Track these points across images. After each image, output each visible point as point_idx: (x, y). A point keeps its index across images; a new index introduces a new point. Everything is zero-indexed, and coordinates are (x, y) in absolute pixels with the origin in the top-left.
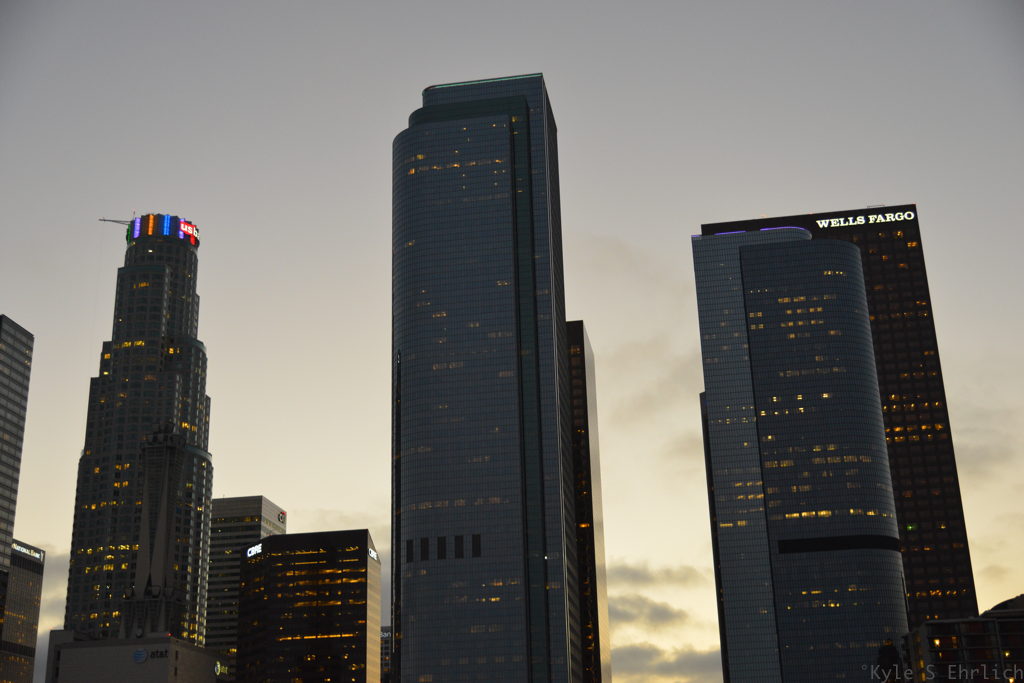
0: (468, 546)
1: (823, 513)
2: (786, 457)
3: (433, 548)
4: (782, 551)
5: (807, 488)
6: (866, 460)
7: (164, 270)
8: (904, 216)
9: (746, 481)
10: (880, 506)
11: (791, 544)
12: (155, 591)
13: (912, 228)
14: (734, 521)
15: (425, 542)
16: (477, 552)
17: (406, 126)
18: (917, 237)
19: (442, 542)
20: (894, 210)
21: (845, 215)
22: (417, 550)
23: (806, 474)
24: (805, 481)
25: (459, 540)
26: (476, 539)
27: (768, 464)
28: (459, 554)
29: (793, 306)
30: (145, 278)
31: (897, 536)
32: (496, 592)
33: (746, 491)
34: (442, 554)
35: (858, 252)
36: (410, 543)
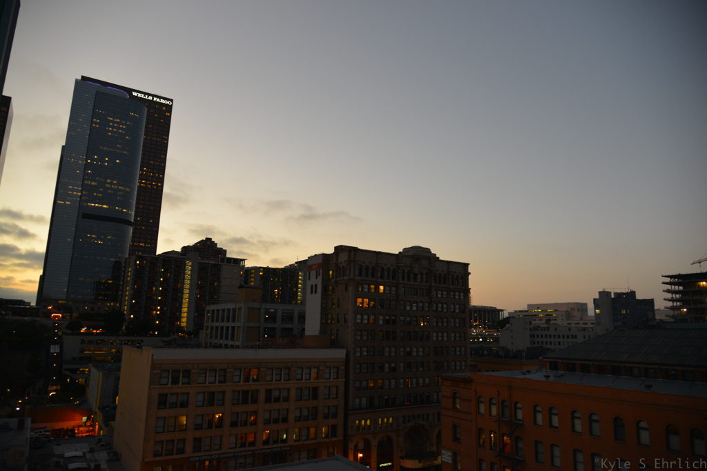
1: (105, 206)
2: (95, 181)
4: (83, 217)
5: (100, 195)
6: (128, 190)
8: (168, 102)
9: (74, 186)
10: (128, 208)
11: (88, 215)
13: (169, 108)
14: (65, 202)
18: (170, 112)
20: (164, 99)
21: (145, 94)
23: (101, 190)
24: (100, 192)
27: (86, 182)
29: (114, 122)
31: (133, 221)
33: (73, 190)
35: (146, 109)
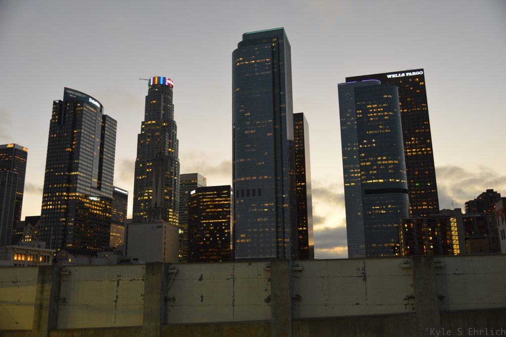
0: (257, 192)
1: (381, 181)
2: (368, 161)
3: (245, 193)
4: (366, 194)
5: (375, 172)
6: (397, 162)
7: (161, 96)
8: (419, 73)
9: (355, 169)
10: (401, 178)
12: (158, 206)
13: (422, 78)
14: (350, 184)
15: (243, 191)
16: (260, 194)
17: (237, 48)
18: (424, 81)
19: (248, 191)
20: (415, 71)
21: (397, 73)
22: (240, 194)
23: (375, 167)
24: (374, 170)
25: (254, 190)
26: (260, 190)
27: (362, 164)
28: (254, 195)
29: (373, 108)
30: (155, 100)
31: (407, 188)
32: (266, 207)
33: (354, 173)
34: (248, 195)
35: (397, 89)
36: (238, 191)
